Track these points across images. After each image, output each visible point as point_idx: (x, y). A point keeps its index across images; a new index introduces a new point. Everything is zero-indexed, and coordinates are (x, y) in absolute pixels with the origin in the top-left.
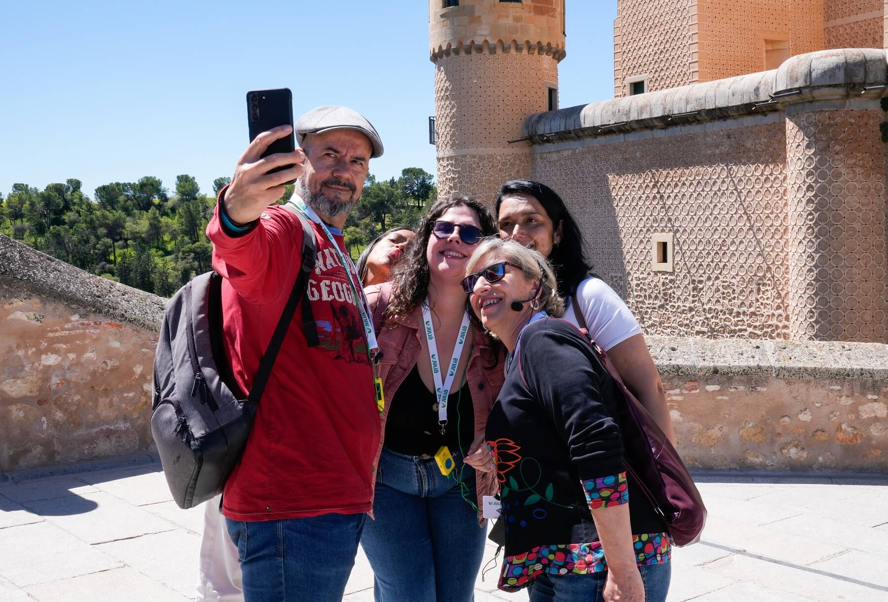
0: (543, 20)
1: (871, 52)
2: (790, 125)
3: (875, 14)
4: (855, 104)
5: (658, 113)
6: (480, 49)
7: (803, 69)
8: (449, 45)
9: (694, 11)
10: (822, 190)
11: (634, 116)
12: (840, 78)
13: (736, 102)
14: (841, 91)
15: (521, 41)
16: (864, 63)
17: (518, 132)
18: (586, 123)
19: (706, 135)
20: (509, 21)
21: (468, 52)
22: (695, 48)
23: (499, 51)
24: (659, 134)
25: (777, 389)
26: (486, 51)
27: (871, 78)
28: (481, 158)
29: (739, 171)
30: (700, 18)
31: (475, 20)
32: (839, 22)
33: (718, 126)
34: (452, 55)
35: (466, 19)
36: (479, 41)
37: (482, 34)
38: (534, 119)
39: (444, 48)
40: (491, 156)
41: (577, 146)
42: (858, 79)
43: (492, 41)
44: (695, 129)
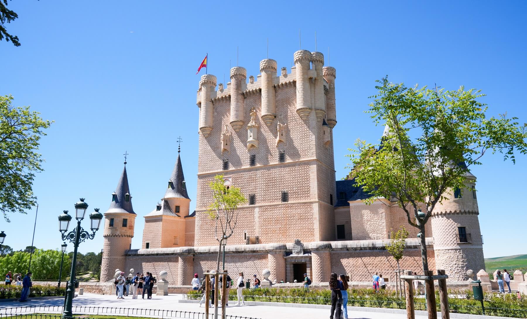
0: (130, 230)
1: (192, 248)
2: (179, 258)
3: (193, 233)
4: (189, 255)
5: (156, 253)
6: (117, 236)
7: (182, 250)
8: (110, 235)
9: (161, 231)
10: (184, 269)
11: (151, 253)
12: (187, 251)
13: (170, 253)
14: (187, 253)
15: (126, 235)
16: (191, 249)
17: (123, 253)
18: (139, 253)
19: (164, 258)
20: (124, 231)
21: (114, 236)
22: (161, 238)
23: (121, 237)
24: (155, 257)
25: (182, 289)
26: (118, 237)
27: (192, 252)
28: (115, 259)
29: (170, 264)
30: (162, 232)
31: (116, 230)
32: (188, 233)
33: (167, 256)
34: (110, 237)
35: (115, 230)
36: (117, 234)
37: (118, 233)
38: (127, 251)
39: (108, 235)
40: (117, 258)
41: (137, 257)
42: (190, 252)
43: (120, 235)
44: (162, 256)
